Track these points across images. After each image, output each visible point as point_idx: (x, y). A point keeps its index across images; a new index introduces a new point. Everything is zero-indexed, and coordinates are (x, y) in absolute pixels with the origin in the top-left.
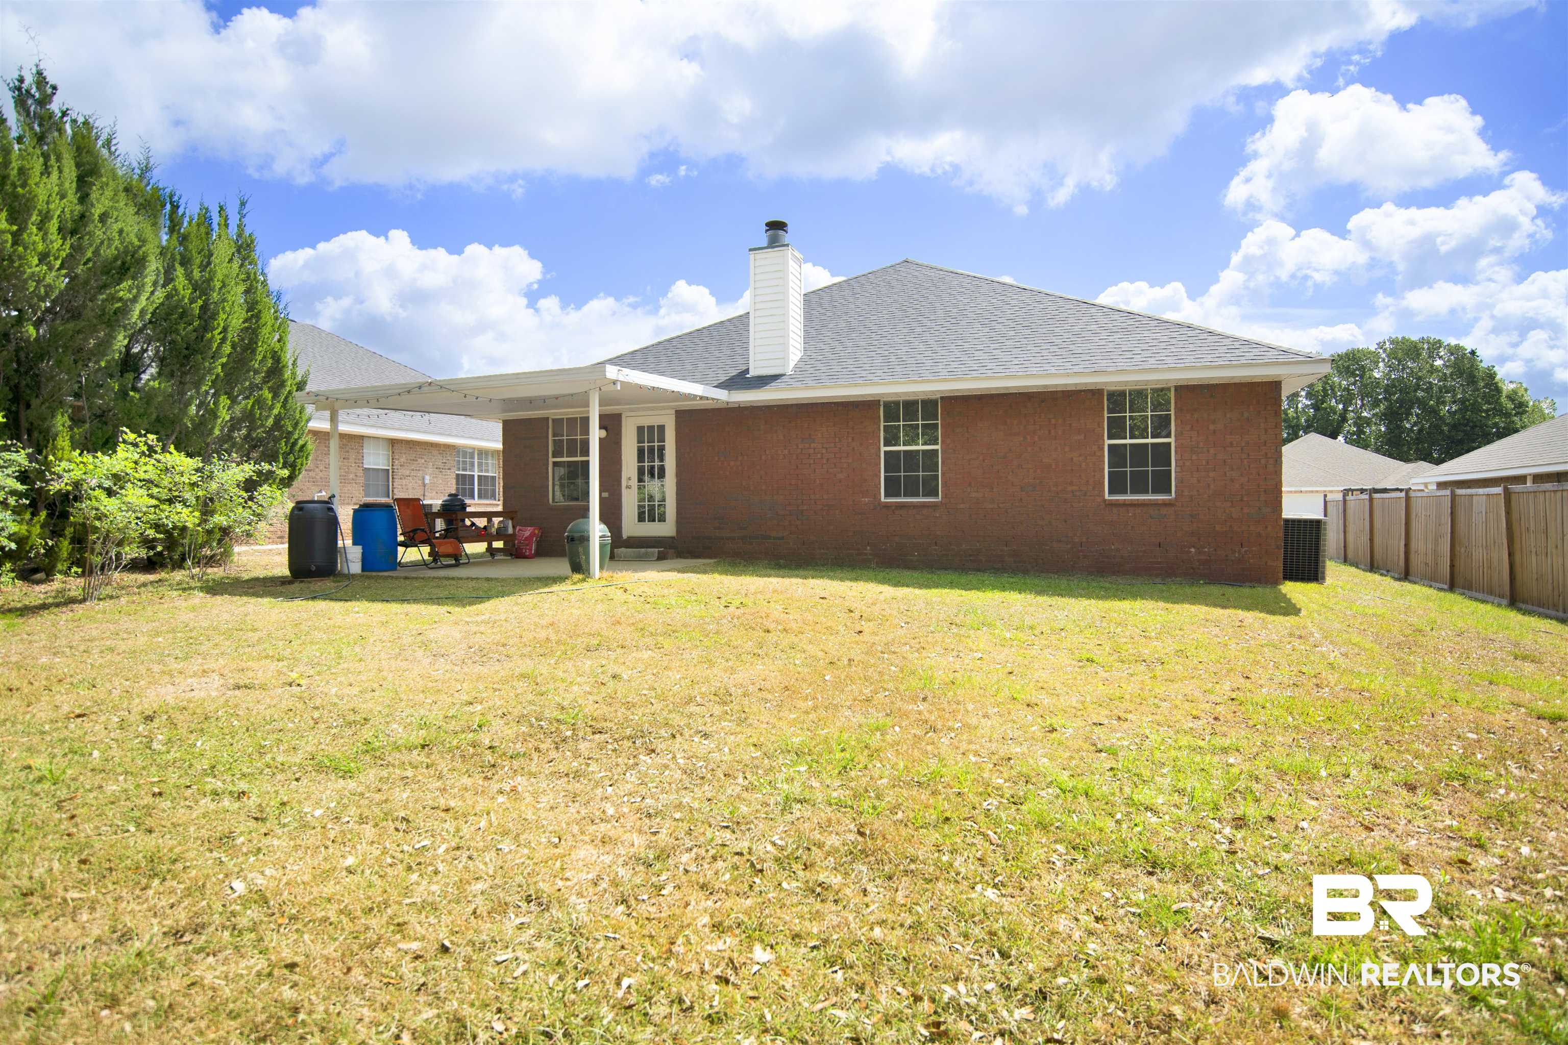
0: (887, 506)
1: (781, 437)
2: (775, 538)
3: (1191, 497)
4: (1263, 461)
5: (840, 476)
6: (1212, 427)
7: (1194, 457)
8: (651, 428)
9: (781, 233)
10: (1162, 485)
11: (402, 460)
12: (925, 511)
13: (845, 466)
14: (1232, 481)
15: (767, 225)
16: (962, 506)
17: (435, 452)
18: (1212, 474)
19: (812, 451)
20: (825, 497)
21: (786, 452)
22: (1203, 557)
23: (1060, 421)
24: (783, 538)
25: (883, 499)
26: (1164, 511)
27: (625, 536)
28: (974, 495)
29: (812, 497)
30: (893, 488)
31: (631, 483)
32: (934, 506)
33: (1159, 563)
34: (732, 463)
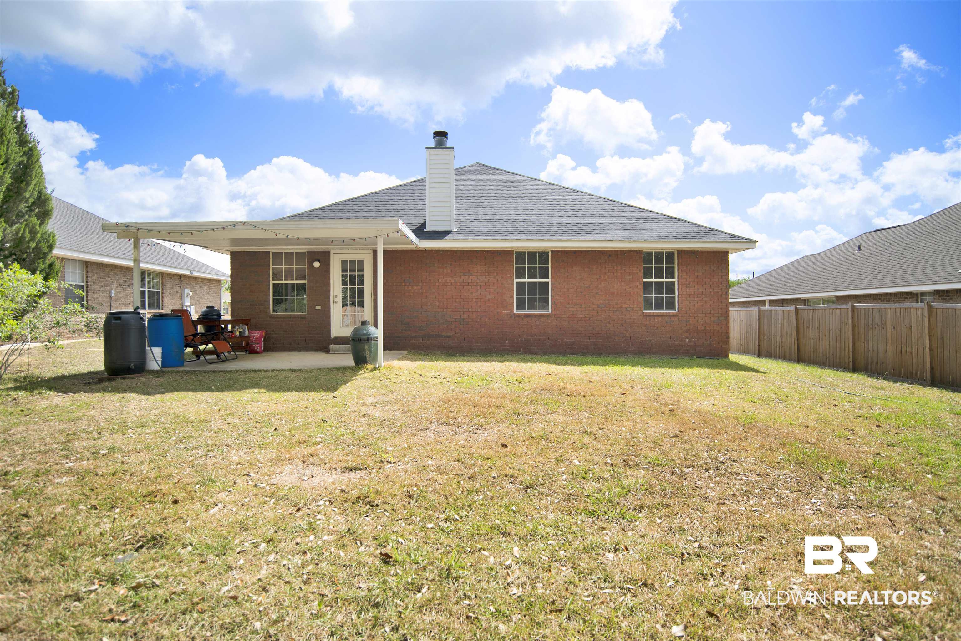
0: (519, 316)
1: (449, 271)
2: (445, 337)
3: (686, 311)
4: (720, 293)
5: (489, 297)
6: (696, 274)
7: (688, 290)
8: (352, 262)
9: (445, 139)
10: (671, 305)
11: (94, 278)
12: (542, 319)
13: (492, 290)
14: (706, 303)
15: (435, 133)
16: (564, 316)
17: (118, 273)
18: (696, 299)
19: (470, 281)
20: (479, 310)
21: (453, 281)
22: (692, 344)
23: (619, 268)
24: (450, 336)
25: (515, 312)
26: (673, 319)
27: (332, 337)
28: (571, 309)
29: (470, 310)
30: (521, 305)
31: (336, 299)
32: (547, 316)
33: (671, 347)
34: (415, 287)
